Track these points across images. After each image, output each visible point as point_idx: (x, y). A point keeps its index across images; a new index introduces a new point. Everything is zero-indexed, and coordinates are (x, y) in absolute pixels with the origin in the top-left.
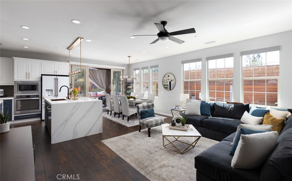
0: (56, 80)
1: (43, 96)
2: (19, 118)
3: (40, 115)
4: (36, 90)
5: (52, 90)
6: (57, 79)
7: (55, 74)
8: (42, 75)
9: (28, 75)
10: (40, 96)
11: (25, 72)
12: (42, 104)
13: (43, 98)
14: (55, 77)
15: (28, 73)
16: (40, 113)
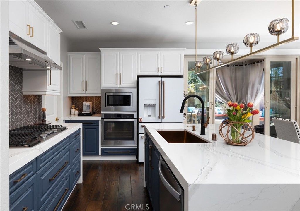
0: (161, 84)
1: (140, 117)
2: (107, 153)
3: (135, 152)
4: (130, 105)
5: (154, 106)
6: (163, 82)
7: (159, 74)
8: (138, 77)
9: (118, 77)
10: (135, 116)
11: (115, 73)
12: (139, 132)
13: (139, 121)
14: (160, 79)
15: (118, 74)
16: (136, 147)
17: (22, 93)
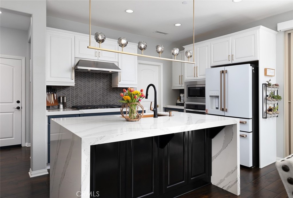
1: (206, 109)
6: (226, 71)
7: (231, 63)
9: (196, 70)
11: (193, 67)
13: (206, 112)
14: (223, 68)
17: (111, 86)
